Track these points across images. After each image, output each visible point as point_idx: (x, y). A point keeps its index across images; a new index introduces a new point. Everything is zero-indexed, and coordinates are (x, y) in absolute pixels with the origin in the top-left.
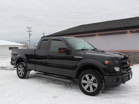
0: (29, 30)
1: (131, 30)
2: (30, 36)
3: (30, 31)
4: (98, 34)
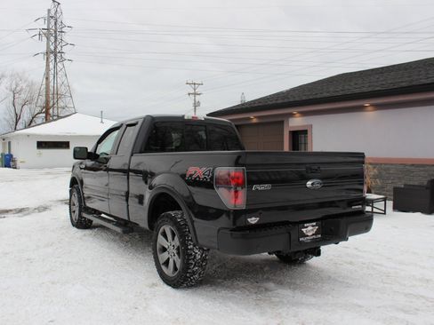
0: (193, 92)
2: (195, 107)
3: (195, 94)
4: (372, 105)
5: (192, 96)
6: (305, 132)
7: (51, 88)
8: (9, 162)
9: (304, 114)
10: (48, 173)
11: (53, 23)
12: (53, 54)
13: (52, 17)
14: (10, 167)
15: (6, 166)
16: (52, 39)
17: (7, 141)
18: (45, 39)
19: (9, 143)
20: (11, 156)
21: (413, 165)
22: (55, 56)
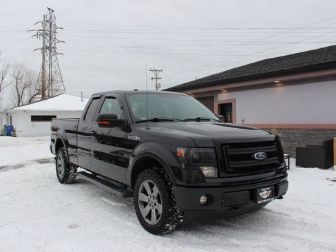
0: (155, 77)
2: (157, 88)
3: (157, 78)
4: (281, 82)
5: (155, 80)
6: (230, 105)
7: (47, 75)
8: (10, 131)
9: (229, 90)
10: (39, 140)
11: (48, 26)
12: (49, 49)
13: (47, 21)
14: (11, 136)
15: (7, 135)
16: (48, 38)
17: (9, 116)
18: (42, 38)
19: (11, 117)
20: (12, 127)
21: (314, 129)
22: (50, 50)
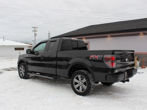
1: (144, 32)
2: (35, 35)
3: (35, 31)
4: (110, 36)
6: (87, 44)
